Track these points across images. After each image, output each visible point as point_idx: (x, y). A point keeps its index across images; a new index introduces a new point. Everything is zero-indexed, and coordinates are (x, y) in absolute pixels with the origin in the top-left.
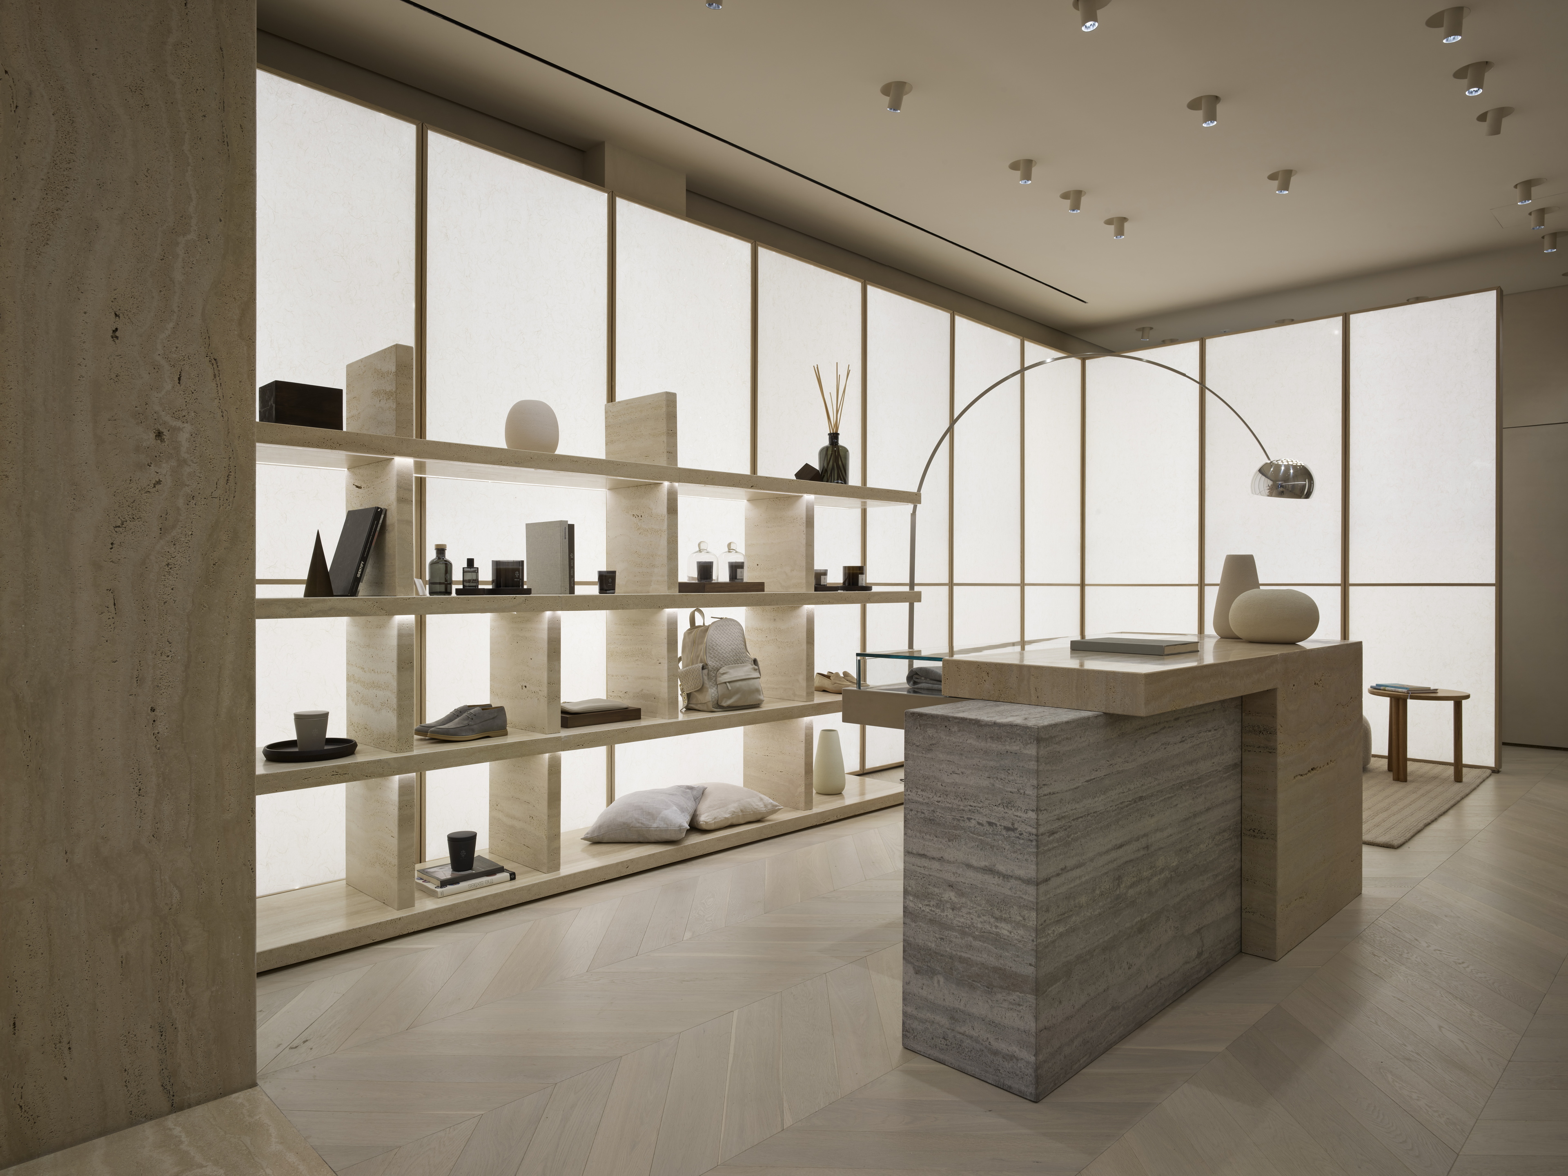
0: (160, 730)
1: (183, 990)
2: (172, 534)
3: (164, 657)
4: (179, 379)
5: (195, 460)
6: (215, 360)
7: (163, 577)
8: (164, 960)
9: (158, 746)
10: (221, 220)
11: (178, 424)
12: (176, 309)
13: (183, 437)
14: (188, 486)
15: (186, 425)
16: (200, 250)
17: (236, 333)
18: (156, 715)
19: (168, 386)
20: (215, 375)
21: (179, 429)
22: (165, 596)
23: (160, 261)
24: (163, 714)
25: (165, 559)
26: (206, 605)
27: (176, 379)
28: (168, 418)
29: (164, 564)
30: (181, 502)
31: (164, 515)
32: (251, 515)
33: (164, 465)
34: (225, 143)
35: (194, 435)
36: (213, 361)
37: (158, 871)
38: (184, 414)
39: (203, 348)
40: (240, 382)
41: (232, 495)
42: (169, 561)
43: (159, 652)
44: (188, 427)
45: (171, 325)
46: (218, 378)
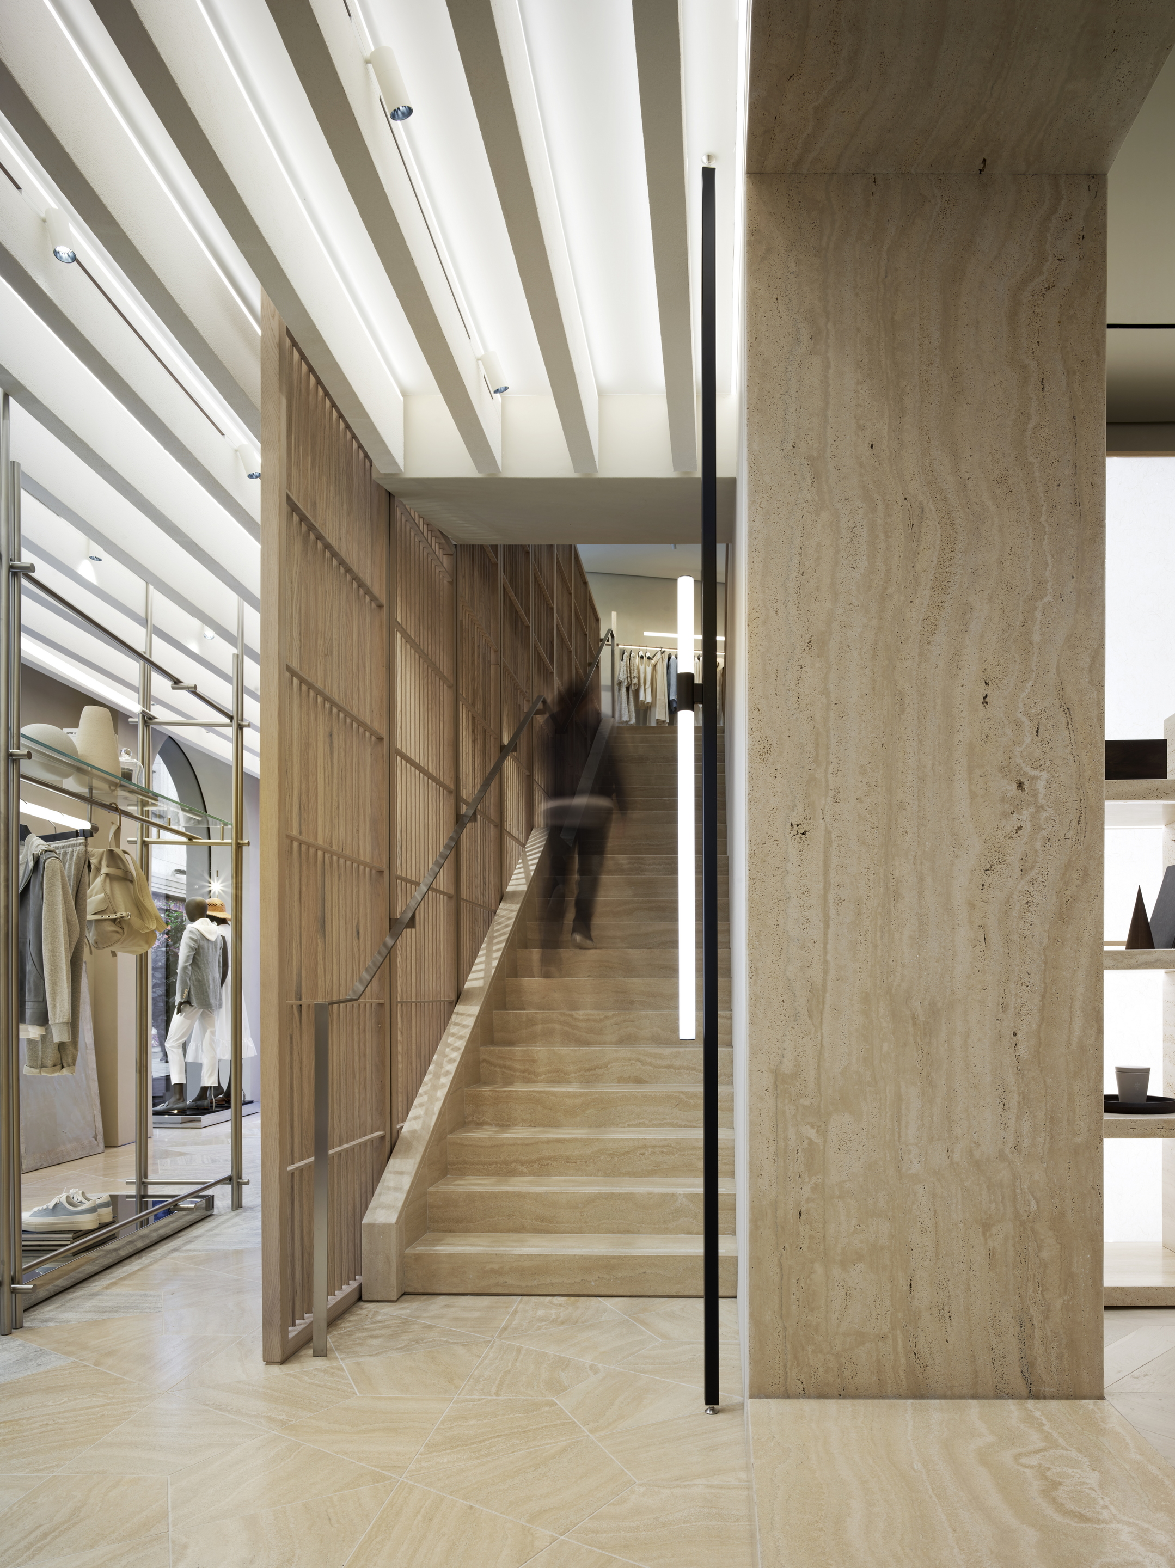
0: (1021, 1053)
1: (1039, 1292)
2: (1031, 875)
3: (1024, 987)
4: (1037, 732)
5: (1050, 805)
6: (1068, 709)
7: (1023, 914)
8: (1023, 1261)
9: (1019, 1068)
10: (1073, 577)
11: (1037, 773)
12: (1034, 668)
13: (1040, 784)
14: (1044, 829)
15: (1042, 773)
16: (1055, 609)
17: (1087, 680)
18: (1017, 1040)
19: (1028, 740)
20: (1068, 723)
21: (1037, 778)
22: (1025, 932)
23: (1021, 627)
24: (1023, 1038)
25: (1026, 898)
26: (1059, 940)
27: (1035, 732)
28: (1027, 769)
29: (1025, 902)
30: (1038, 845)
31: (1024, 858)
32: (1100, 853)
33: (1025, 812)
34: (1078, 504)
35: (1050, 782)
36: (1066, 711)
37: (1019, 1180)
38: (1041, 763)
39: (1057, 699)
40: (1091, 726)
41: (1083, 835)
42: (1029, 899)
43: (1020, 983)
44: (1044, 775)
45: (1031, 683)
46: (1070, 726)
